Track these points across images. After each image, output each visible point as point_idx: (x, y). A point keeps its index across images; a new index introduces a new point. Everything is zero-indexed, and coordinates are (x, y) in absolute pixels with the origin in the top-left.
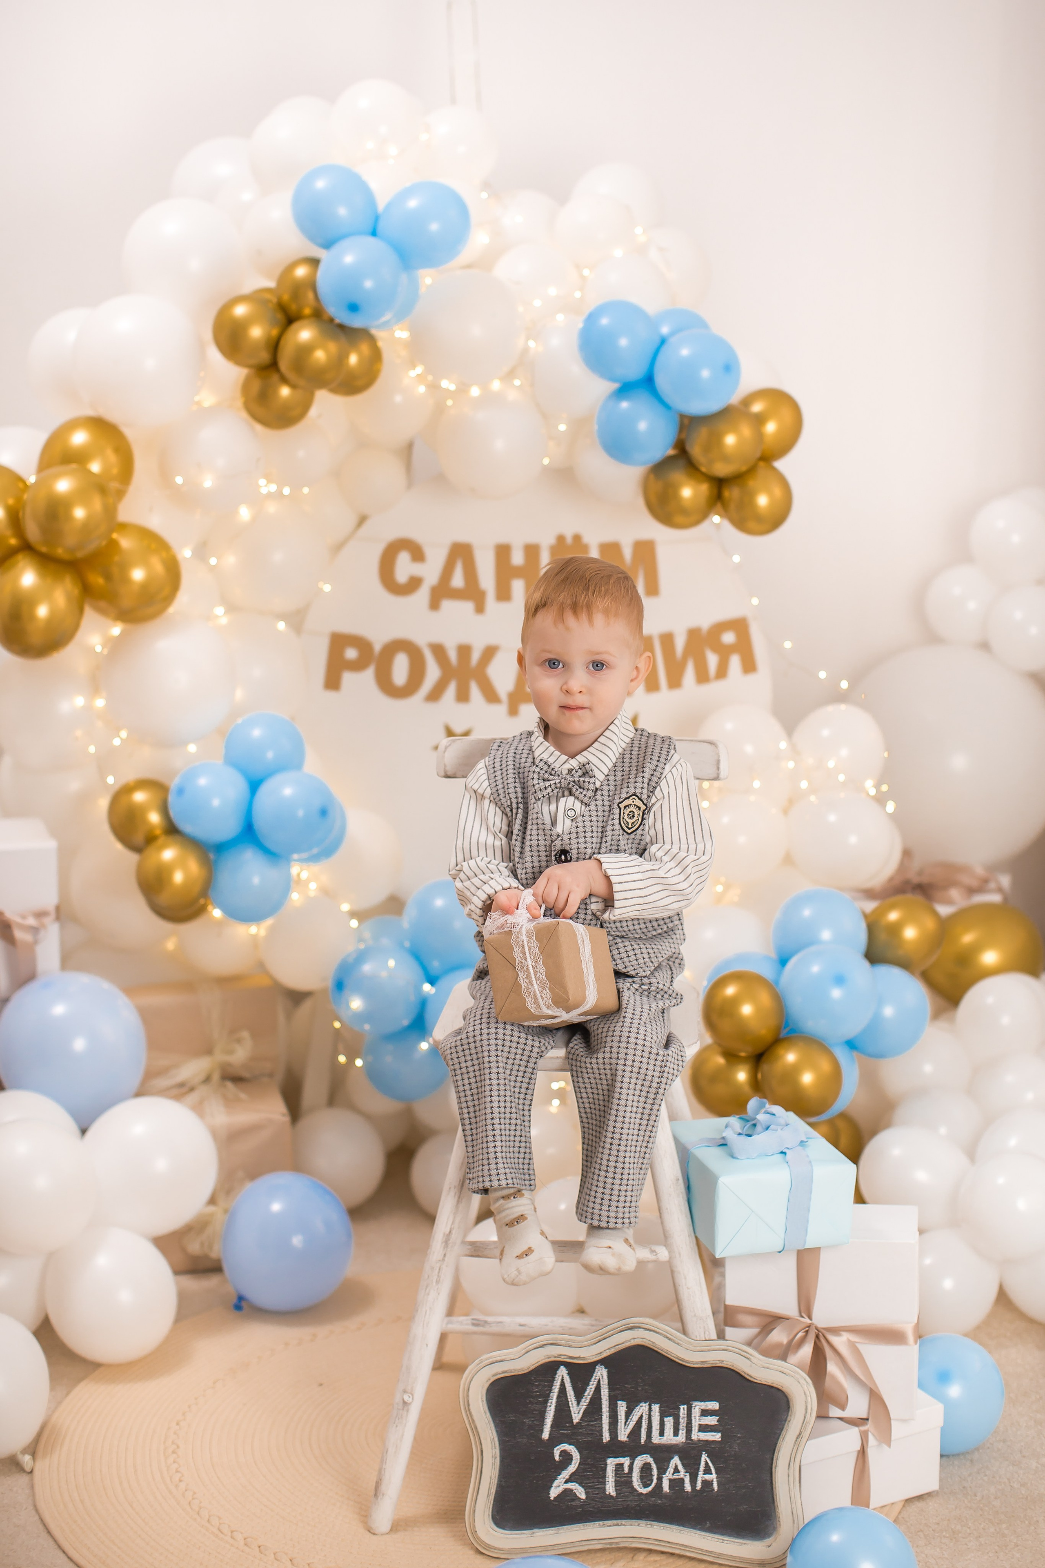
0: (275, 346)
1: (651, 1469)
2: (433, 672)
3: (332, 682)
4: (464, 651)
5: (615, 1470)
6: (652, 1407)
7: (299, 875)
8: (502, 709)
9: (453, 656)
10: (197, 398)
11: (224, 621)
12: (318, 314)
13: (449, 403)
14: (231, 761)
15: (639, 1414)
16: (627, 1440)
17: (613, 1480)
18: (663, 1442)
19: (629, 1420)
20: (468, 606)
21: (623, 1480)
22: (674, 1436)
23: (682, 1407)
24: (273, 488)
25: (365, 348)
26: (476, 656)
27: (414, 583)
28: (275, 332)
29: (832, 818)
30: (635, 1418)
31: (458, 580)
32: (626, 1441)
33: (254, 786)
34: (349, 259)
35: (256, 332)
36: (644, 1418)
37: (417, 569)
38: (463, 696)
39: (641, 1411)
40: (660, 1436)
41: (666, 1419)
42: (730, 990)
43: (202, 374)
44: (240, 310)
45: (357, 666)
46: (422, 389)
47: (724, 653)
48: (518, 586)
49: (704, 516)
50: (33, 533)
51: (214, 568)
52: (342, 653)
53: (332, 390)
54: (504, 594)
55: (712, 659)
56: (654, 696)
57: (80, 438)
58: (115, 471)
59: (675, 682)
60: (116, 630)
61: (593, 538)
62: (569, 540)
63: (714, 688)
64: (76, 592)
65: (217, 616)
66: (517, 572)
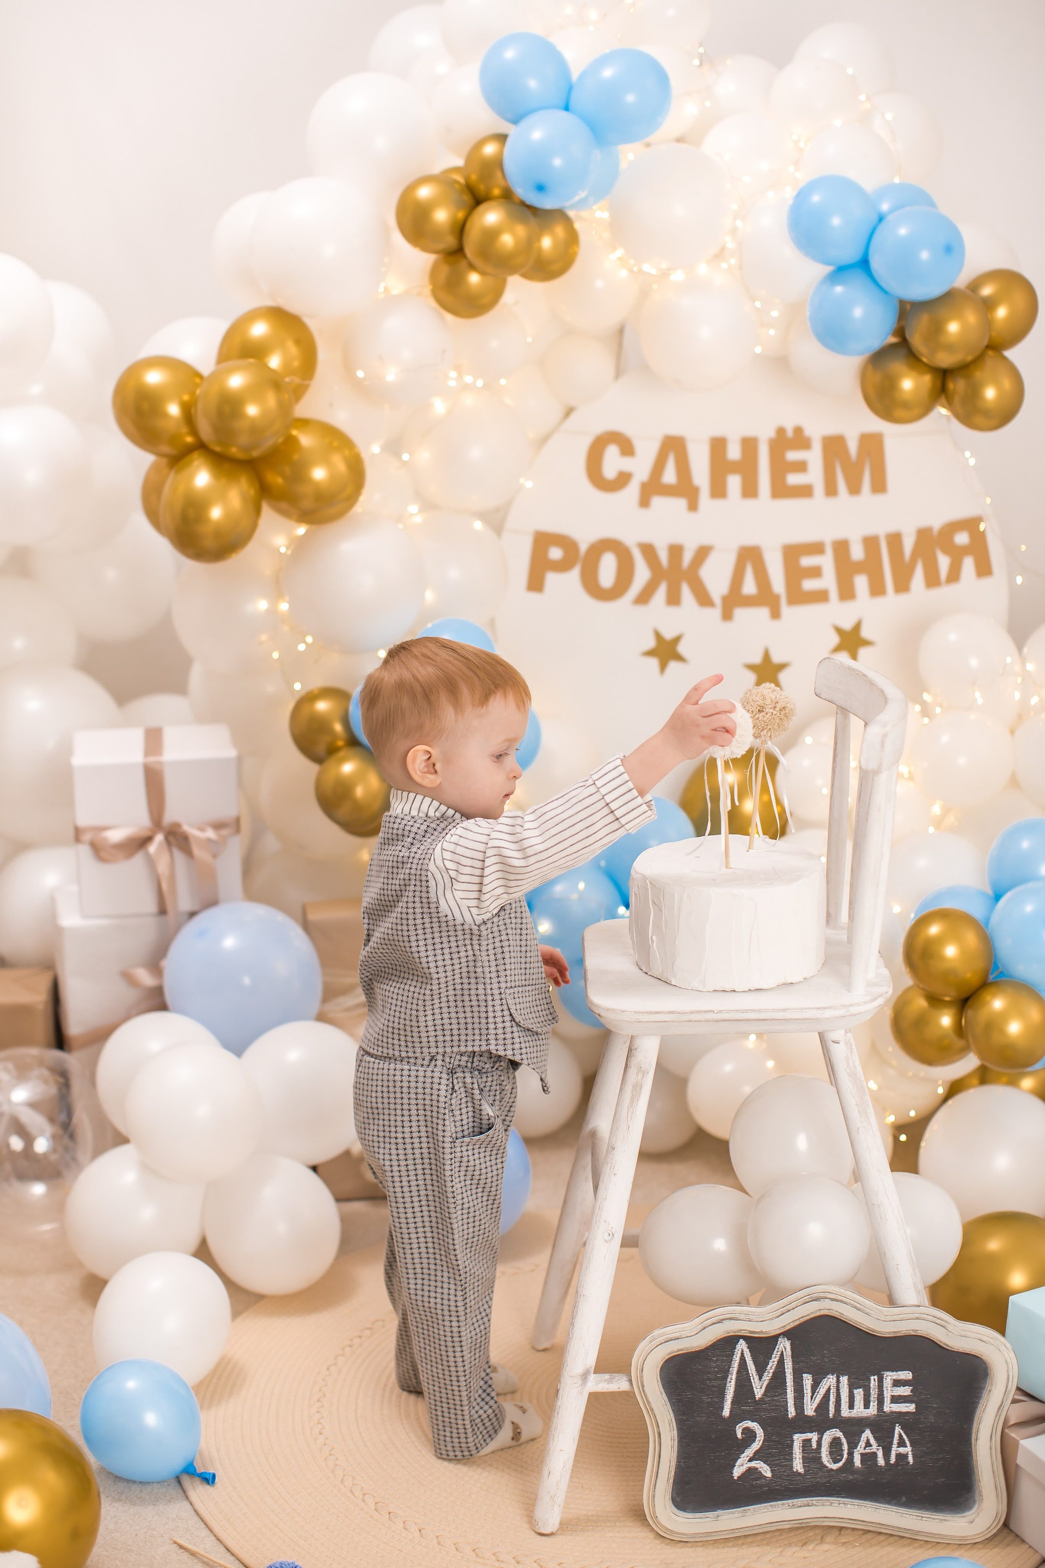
0: (460, 229)
1: (841, 1444)
2: (642, 574)
3: (536, 584)
4: (676, 551)
5: (803, 1446)
6: (841, 1378)
8: (715, 613)
9: (663, 556)
10: (383, 285)
11: (418, 519)
12: (508, 195)
13: (655, 287)
15: (826, 1387)
16: (814, 1414)
17: (801, 1457)
18: (853, 1416)
19: (816, 1393)
20: (680, 504)
21: (811, 1456)
22: (864, 1409)
23: (872, 1378)
24: (469, 379)
25: (560, 231)
26: (687, 557)
27: (623, 479)
28: (461, 215)
30: (822, 1391)
31: (670, 476)
32: (813, 1416)
34: (537, 135)
35: (442, 216)
36: (831, 1391)
37: (626, 464)
38: (674, 599)
39: (828, 1384)
40: (849, 1409)
41: (855, 1391)
42: (934, 930)
43: (386, 260)
44: (424, 192)
45: (562, 566)
46: (624, 273)
47: (957, 555)
48: (734, 482)
49: (927, 410)
50: (206, 431)
51: (405, 464)
52: (546, 552)
53: (525, 276)
54: (719, 490)
55: (944, 562)
56: (879, 601)
57: (259, 330)
58: (296, 364)
59: (902, 586)
60: (301, 530)
61: (816, 432)
62: (790, 433)
63: (946, 592)
64: (252, 492)
65: (412, 515)
66: (734, 467)
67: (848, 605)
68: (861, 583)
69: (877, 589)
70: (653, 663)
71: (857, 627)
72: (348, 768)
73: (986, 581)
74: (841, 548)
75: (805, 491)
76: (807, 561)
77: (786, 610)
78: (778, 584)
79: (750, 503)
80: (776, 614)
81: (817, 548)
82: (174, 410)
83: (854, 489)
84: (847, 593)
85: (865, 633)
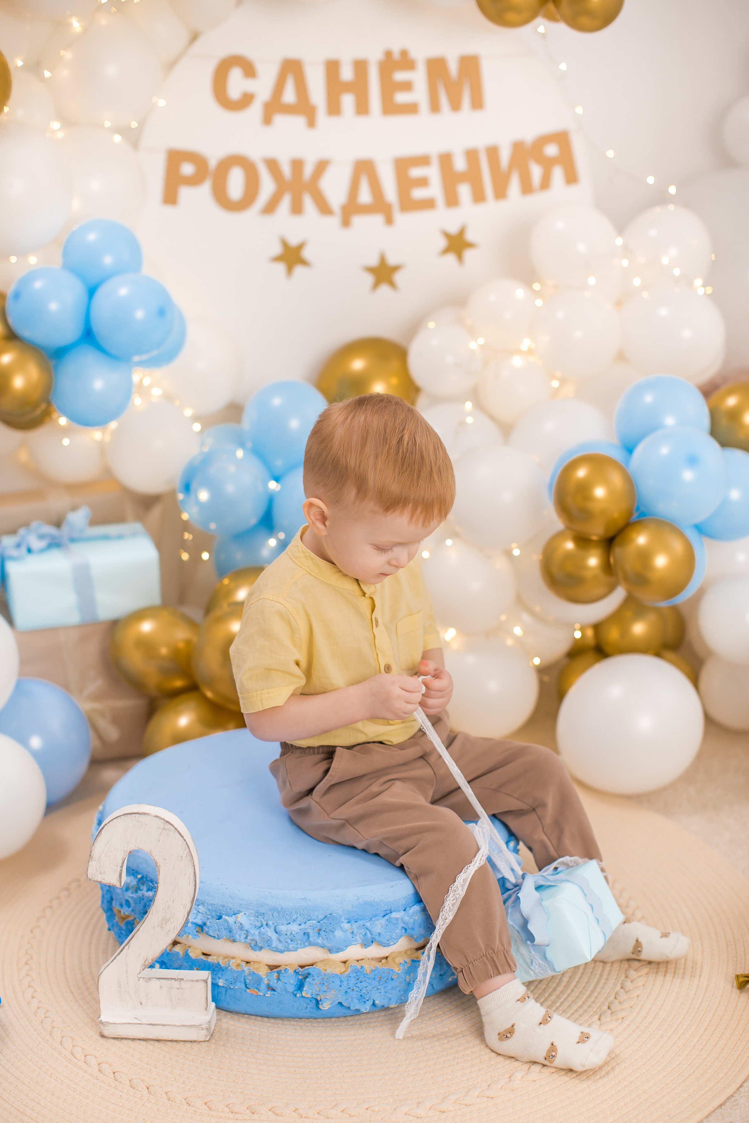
2: (267, 186)
3: (170, 197)
4: (297, 165)
7: (141, 380)
8: (335, 221)
9: (286, 170)
11: (60, 135)
14: (70, 267)
20: (299, 121)
26: (308, 171)
27: (247, 99)
29: (663, 312)
31: (289, 96)
33: (92, 291)
37: (249, 86)
38: (297, 209)
42: (581, 473)
45: (194, 181)
47: (547, 164)
48: (348, 101)
49: (532, 16)
51: (46, 80)
52: (178, 169)
54: (334, 108)
55: (536, 172)
56: (481, 207)
59: (501, 193)
61: (420, 54)
62: (396, 55)
63: (538, 199)
65: (53, 130)
66: (347, 87)
67: (454, 211)
68: (464, 191)
69: (479, 197)
70: (281, 268)
71: (462, 231)
72: (6, 359)
73: (573, 188)
74: (446, 160)
75: (412, 109)
76: (416, 172)
77: (398, 217)
78: (391, 194)
79: (363, 120)
80: (389, 221)
81: (423, 161)
83: (456, 106)
84: (452, 200)
85: (470, 236)
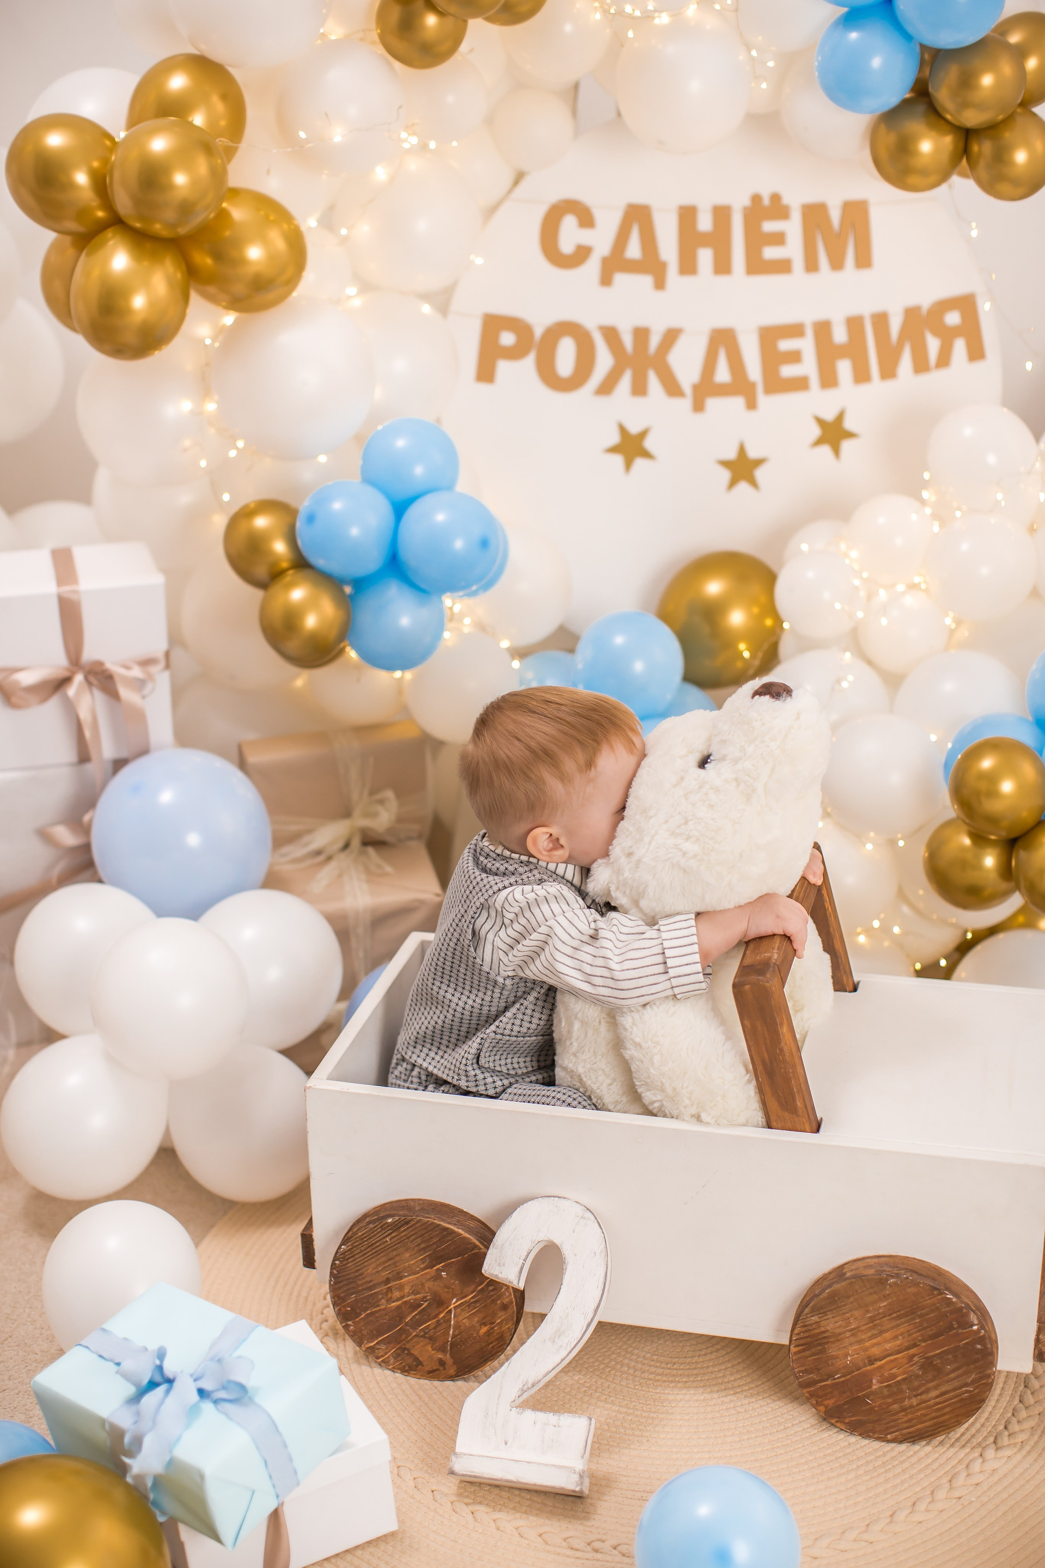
2: (604, 361)
3: (485, 373)
4: (641, 334)
7: (451, 609)
8: (685, 404)
9: (628, 341)
10: (322, 31)
11: (357, 303)
13: (630, 33)
14: (370, 478)
20: (646, 281)
24: (414, 140)
26: (654, 341)
27: (582, 254)
31: (634, 250)
33: (400, 510)
37: (585, 237)
38: (639, 389)
42: (987, 763)
45: (515, 353)
46: (597, 15)
47: (947, 336)
48: (705, 257)
49: (944, 177)
50: (123, 203)
51: (345, 240)
52: (496, 338)
53: (489, 19)
54: (688, 266)
55: (933, 344)
56: (864, 388)
57: (178, 82)
58: (223, 123)
59: (889, 372)
60: (229, 319)
61: (794, 200)
62: (766, 201)
63: (935, 378)
64: (179, 275)
65: (349, 297)
66: (704, 240)
67: (831, 393)
68: (844, 368)
69: (861, 376)
70: (617, 460)
71: (840, 417)
72: (298, 594)
73: (978, 365)
74: (823, 329)
75: (783, 267)
76: (785, 345)
77: (763, 400)
78: (754, 370)
79: (723, 279)
80: (751, 404)
81: (795, 330)
82: (81, 178)
83: (837, 264)
84: (829, 380)
85: (849, 424)
